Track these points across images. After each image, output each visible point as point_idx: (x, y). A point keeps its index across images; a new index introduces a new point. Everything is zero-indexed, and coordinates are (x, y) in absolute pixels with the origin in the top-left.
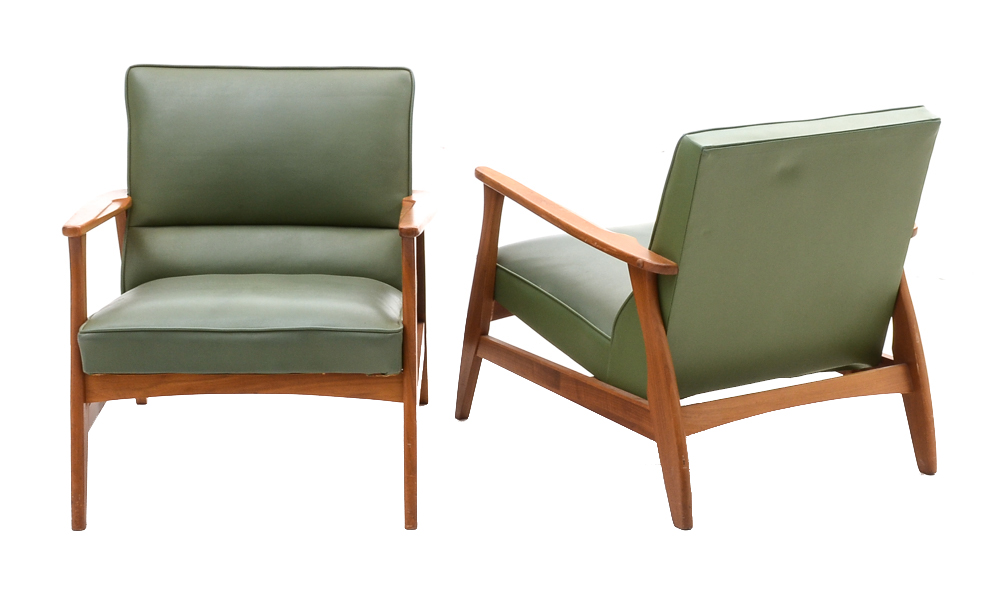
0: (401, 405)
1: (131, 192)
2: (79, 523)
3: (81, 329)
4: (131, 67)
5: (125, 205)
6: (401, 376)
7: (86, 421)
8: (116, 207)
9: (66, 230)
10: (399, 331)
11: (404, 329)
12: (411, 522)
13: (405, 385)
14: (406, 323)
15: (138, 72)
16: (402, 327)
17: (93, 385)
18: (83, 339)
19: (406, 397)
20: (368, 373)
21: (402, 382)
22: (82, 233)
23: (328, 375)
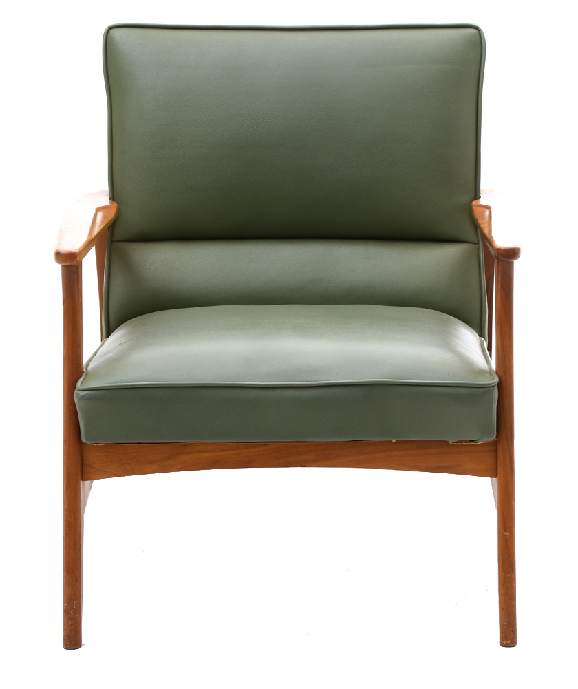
1: (113, 196)
2: (73, 639)
3: (79, 385)
4: (111, 28)
6: (496, 443)
9: (60, 256)
10: (494, 385)
11: (500, 385)
12: (508, 636)
16: (496, 380)
17: (93, 457)
18: (82, 398)
19: (500, 470)
20: (451, 439)
21: (496, 451)
23: (397, 442)
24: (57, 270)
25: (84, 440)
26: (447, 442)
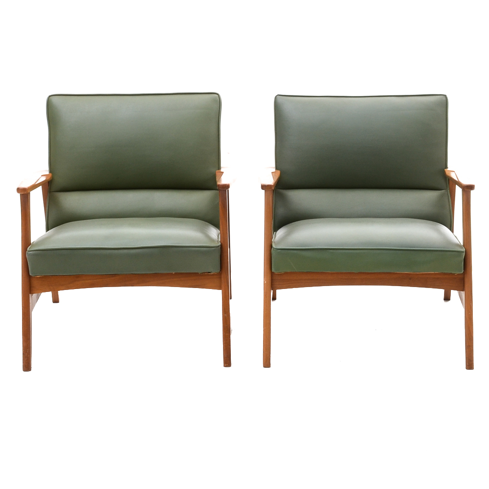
0: (220, 291)
1: (51, 170)
2: (27, 367)
3: (28, 249)
4: (50, 96)
5: (49, 178)
6: (220, 274)
7: (31, 305)
8: (43, 179)
9: (19, 190)
10: (219, 246)
11: (221, 245)
12: (227, 362)
13: (223, 279)
14: (222, 242)
15: (54, 99)
16: (220, 244)
17: (35, 283)
18: (30, 254)
19: (223, 286)
20: (200, 272)
21: (221, 278)
22: (29, 192)
23: (176, 274)
24: (18, 196)
25: (30, 274)
26: (198, 273)
